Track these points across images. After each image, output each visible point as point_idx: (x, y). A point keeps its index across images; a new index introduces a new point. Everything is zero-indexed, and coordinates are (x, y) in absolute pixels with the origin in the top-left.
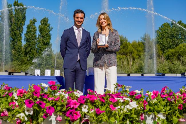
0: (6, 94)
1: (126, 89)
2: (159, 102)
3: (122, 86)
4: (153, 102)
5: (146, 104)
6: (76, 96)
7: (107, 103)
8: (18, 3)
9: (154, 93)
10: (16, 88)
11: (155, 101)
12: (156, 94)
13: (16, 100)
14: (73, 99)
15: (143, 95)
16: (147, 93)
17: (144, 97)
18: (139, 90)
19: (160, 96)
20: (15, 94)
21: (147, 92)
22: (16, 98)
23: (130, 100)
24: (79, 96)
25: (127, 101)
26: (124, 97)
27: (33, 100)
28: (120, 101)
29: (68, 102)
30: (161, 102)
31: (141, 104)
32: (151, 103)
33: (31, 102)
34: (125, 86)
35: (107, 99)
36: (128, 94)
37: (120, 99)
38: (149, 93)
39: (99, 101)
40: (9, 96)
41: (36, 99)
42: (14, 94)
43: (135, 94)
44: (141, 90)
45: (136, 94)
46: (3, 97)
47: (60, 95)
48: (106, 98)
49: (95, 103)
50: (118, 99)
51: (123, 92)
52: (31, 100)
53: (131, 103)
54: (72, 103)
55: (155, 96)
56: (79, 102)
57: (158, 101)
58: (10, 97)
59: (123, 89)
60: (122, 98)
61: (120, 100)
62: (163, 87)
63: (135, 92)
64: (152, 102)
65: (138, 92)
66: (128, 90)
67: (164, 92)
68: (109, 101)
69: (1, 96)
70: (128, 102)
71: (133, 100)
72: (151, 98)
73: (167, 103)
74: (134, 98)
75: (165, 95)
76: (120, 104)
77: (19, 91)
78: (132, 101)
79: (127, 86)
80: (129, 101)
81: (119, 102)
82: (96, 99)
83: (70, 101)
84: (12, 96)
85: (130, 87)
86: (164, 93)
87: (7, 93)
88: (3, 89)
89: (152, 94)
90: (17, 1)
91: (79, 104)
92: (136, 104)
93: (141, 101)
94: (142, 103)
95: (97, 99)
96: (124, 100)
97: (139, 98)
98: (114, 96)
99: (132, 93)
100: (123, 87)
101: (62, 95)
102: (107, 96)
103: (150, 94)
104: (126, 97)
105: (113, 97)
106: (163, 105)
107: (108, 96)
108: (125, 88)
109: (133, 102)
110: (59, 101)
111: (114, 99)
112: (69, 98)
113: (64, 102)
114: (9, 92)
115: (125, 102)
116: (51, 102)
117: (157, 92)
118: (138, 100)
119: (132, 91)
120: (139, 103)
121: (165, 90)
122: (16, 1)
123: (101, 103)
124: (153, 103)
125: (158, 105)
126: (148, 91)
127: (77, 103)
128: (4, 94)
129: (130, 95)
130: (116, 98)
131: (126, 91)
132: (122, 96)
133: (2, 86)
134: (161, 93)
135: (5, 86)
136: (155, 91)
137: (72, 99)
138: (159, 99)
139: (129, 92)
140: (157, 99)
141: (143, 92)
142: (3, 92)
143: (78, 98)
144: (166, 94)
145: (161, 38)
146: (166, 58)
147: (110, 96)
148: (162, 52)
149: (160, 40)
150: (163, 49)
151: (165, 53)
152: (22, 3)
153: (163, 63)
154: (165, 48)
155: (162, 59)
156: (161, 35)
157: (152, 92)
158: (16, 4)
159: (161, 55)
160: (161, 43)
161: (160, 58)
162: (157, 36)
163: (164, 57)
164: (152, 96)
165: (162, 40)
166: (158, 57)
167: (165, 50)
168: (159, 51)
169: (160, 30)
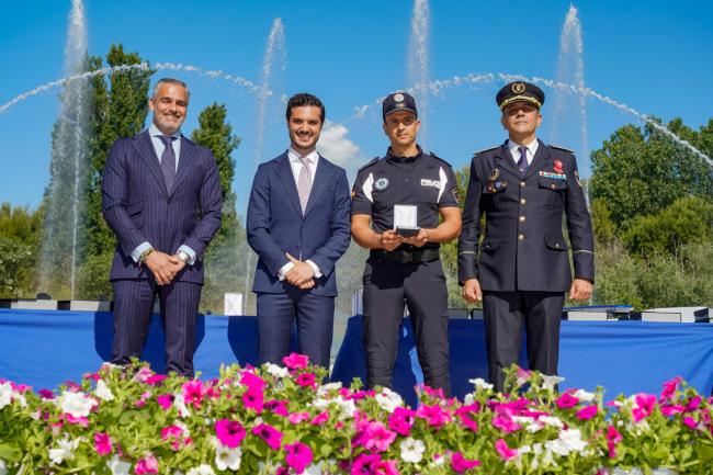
0: (146, 400)
1: (545, 387)
2: (657, 431)
4: (639, 433)
5: (615, 441)
6: (384, 408)
7: (483, 433)
8: (122, 53)
9: (639, 400)
10: (175, 377)
11: (644, 426)
12: (646, 405)
13: (183, 420)
14: (373, 420)
15: (600, 407)
16: (617, 403)
17: (604, 414)
18: (587, 390)
19: (659, 413)
20: (179, 401)
21: (619, 400)
22: (186, 412)
23: (562, 425)
24: (391, 409)
25: (551, 427)
26: (542, 414)
27: (242, 423)
28: (528, 428)
29: (358, 428)
30: (661, 432)
31: (601, 439)
32: (632, 434)
33: (235, 428)
35: (484, 420)
36: (552, 402)
37: (530, 419)
38: (626, 401)
39: (457, 427)
40: (161, 407)
41: (251, 419)
42: (176, 401)
43: (576, 404)
44: (597, 390)
45: (577, 402)
46: (138, 409)
47: (331, 406)
48: (481, 418)
49: (446, 432)
50: (524, 420)
51: (535, 397)
52: (236, 423)
53: (563, 434)
54: (371, 434)
55: (644, 411)
56: (393, 430)
57: (652, 428)
58: (165, 409)
59: (534, 385)
60: (536, 416)
61: (528, 424)
63: (575, 396)
64: (635, 432)
65: (583, 395)
66: (550, 388)
67: (670, 396)
68: (490, 427)
69: (132, 403)
70: (554, 431)
71: (568, 423)
72: (632, 418)
73: (680, 434)
74: (572, 415)
75: (673, 406)
76: (527, 437)
77: (190, 388)
78: (566, 428)
80: (557, 428)
81: (527, 432)
82: (447, 422)
83: (365, 427)
84: (171, 407)
85: (555, 380)
86: (670, 400)
87: (149, 394)
88: (132, 381)
89: (636, 406)
90: (121, 47)
91: (395, 434)
92: (582, 439)
93: (596, 427)
94: (602, 436)
95: (450, 418)
96: (543, 424)
97: (587, 416)
98: (508, 411)
99: (566, 402)
100: (535, 379)
101: (337, 407)
102: (484, 411)
103: (630, 405)
104: (547, 415)
105: (503, 414)
106: (670, 441)
107: (488, 410)
109: (569, 430)
110: (328, 426)
111: (510, 419)
112: (361, 415)
113: (344, 429)
114: (158, 393)
115: (546, 432)
116: (298, 427)
117: (651, 401)
118: (586, 424)
119: (567, 395)
120: (588, 432)
121: (674, 389)
122: (117, 47)
123: (466, 433)
124: (639, 437)
125: (654, 441)
126: (623, 397)
127: (387, 431)
128: (139, 398)
129: (558, 407)
130: (515, 419)
131: (544, 392)
132: (532, 410)
135: (141, 371)
136: (644, 396)
137: (369, 418)
138: (656, 423)
139: (553, 398)
140: (649, 422)
141: (602, 398)
142: (133, 389)
143: (388, 413)
144: (676, 405)
145: (610, 178)
146: (627, 248)
147: (493, 410)
148: (615, 226)
149: (608, 186)
150: (619, 215)
151: (626, 229)
152: (137, 54)
153: (619, 265)
154: (623, 212)
155: (616, 249)
156: (612, 165)
157: (633, 398)
158: (116, 57)
159: (611, 236)
160: (609, 196)
161: (606, 247)
162: (595, 172)
163: (620, 244)
164: (635, 411)
165: (615, 184)
166: (600, 242)
167: (623, 219)
168: (604, 221)
169: (607, 152)
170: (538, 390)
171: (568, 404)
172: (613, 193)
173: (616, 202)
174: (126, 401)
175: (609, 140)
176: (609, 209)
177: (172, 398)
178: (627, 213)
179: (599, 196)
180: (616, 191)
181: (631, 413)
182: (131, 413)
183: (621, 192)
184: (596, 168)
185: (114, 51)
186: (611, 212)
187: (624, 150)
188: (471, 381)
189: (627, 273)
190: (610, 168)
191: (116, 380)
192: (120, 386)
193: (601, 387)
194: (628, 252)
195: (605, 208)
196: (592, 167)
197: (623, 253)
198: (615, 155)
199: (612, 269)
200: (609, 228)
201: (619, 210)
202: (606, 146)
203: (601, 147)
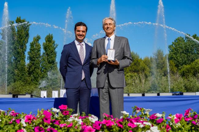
0: (13, 121)
1: (146, 113)
2: (183, 126)
3: (141, 109)
4: (177, 127)
5: (169, 130)
6: (91, 121)
7: (125, 129)
8: (20, 19)
9: (177, 116)
10: (23, 114)
11: (179, 125)
12: (179, 118)
13: (24, 127)
14: (88, 125)
15: (164, 119)
16: (169, 117)
17: (166, 121)
18: (160, 114)
19: (184, 120)
20: (23, 121)
21: (170, 116)
22: (25, 125)
23: (151, 125)
25: (147, 126)
26: (144, 122)
27: (43, 127)
28: (140, 126)
29: (82, 128)
30: (185, 126)
31: (164, 129)
32: (175, 127)
33: (41, 129)
34: (144, 109)
35: (125, 124)
36: (148, 118)
37: (140, 123)
38: (172, 116)
39: (116, 127)
40: (17, 123)
41: (46, 126)
43: (156, 118)
44: (163, 113)
45: (156, 117)
46: (10, 124)
48: (124, 123)
49: (112, 129)
50: (138, 123)
51: (142, 116)
52: (41, 127)
53: (152, 128)
54: (87, 130)
55: (178, 119)
56: (94, 129)
57: (181, 125)
58: (18, 124)
59: (142, 112)
60: (142, 122)
61: (139, 125)
62: (186, 109)
63: (156, 115)
64: (176, 126)
65: (158, 115)
66: (148, 113)
67: (188, 114)
68: (127, 126)
69: (8, 122)
70: (148, 127)
71: (154, 124)
72: (174, 122)
73: (191, 127)
74: (155, 122)
75: (189, 118)
76: (140, 129)
77: (27, 117)
78: (153, 126)
79: (147, 110)
80: (150, 126)
81: (139, 128)
82: (112, 125)
83: (85, 128)
84: (20, 123)
85: (150, 110)
86: (187, 116)
87: (14, 119)
88: (8, 115)
89: (175, 118)
91: (95, 130)
92: (158, 129)
93: (163, 126)
94: (164, 128)
95: (114, 124)
96: (145, 125)
97: (160, 122)
98: (133, 121)
99: (153, 117)
100: (143, 110)
101: (75, 121)
102: (125, 121)
103: (173, 117)
104: (146, 122)
106: (188, 129)
107: (126, 121)
108: (144, 111)
109: (154, 127)
110: (72, 128)
111: (134, 124)
112: (83, 124)
113: (78, 128)
114: (16, 119)
115: (146, 127)
116: (63, 129)
117: (181, 115)
118: (160, 125)
119: (153, 115)
120: (160, 127)
121: (189, 112)
122: (19, 18)
123: (119, 129)
124: (177, 128)
125: (182, 129)
126: (171, 115)
127: (92, 129)
128: (11, 121)
129: (150, 119)
130: (135, 123)
131: (146, 115)
132: (141, 120)
133: (8, 111)
134: (185, 116)
135: (11, 112)
136: (178, 114)
137: (86, 125)
138: (183, 123)
139: (149, 116)
140: (180, 123)
141: (165, 116)
142: (9, 118)
143: (93, 123)
144: (190, 118)
145: (174, 54)
146: (181, 75)
147: (128, 121)
148: (177, 68)
149: (174, 56)
150: (178, 65)
151: (180, 69)
152: (25, 19)
153: (178, 80)
155: (177, 75)
157: (175, 116)
158: (18, 21)
159: (176, 71)
160: (175, 59)
161: (174, 75)
162: (170, 52)
163: (179, 74)
164: (175, 120)
165: (176, 55)
166: (172, 74)
167: (179, 66)
168: (173, 67)
169: (173, 45)
170: (143, 114)
171: (154, 118)
172: (176, 58)
173: (177, 61)
174: (6, 122)
175: (174, 41)
176: (175, 63)
177: (20, 120)
178: (180, 64)
179: (171, 59)
180: (177, 58)
181: (174, 120)
182: (7, 126)
183: (178, 58)
186: (175, 64)
187: (179, 44)
188: (122, 112)
189: (181, 83)
190: (174, 50)
191: (3, 115)
192: (4, 117)
193: (164, 112)
195: (173, 63)
196: (169, 50)
197: (180, 77)
198: (176, 46)
199: (176, 82)
200: (175, 69)
201: (178, 63)
202: (173, 43)
203: (172, 44)
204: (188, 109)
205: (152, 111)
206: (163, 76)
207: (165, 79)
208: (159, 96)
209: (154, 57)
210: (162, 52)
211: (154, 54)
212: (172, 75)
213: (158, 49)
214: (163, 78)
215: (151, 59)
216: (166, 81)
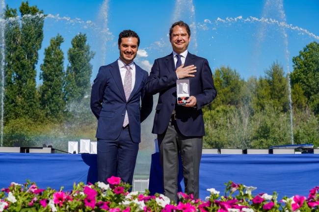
0: (34, 202)
1: (246, 192)
3: (238, 185)
6: (160, 205)
8: (27, 6)
9: (295, 199)
10: (50, 190)
12: (299, 201)
14: (154, 211)
15: (276, 202)
16: (284, 201)
17: (278, 206)
18: (269, 194)
19: (306, 206)
20: (52, 203)
21: (284, 199)
22: (54, 209)
24: (164, 206)
26: (244, 207)
34: (244, 186)
35: (213, 211)
36: (250, 200)
37: (237, 210)
38: (288, 199)
40: (42, 206)
41: (89, 211)
42: (50, 203)
43: (263, 202)
44: (273, 194)
45: (264, 200)
46: (30, 207)
47: (132, 205)
48: (211, 209)
50: (234, 210)
51: (241, 198)
55: (298, 205)
58: (44, 207)
59: (241, 191)
60: (241, 208)
62: (311, 188)
63: (262, 197)
65: (267, 196)
66: (249, 192)
67: (313, 197)
69: (27, 204)
71: (258, 211)
72: (291, 209)
74: (260, 207)
75: (315, 202)
77: (57, 195)
79: (249, 187)
82: (193, 211)
84: (47, 206)
85: (252, 189)
86: (313, 198)
87: (36, 199)
88: (27, 192)
89: (293, 202)
90: (27, 3)
95: (195, 210)
97: (269, 208)
98: (226, 206)
99: (258, 200)
100: (241, 188)
101: (135, 205)
102: (213, 206)
103: (290, 201)
104: (246, 207)
105: (223, 207)
107: (215, 206)
108: (244, 190)
111: (227, 210)
112: (147, 209)
114: (40, 198)
117: (302, 198)
118: (268, 211)
119: (258, 197)
121: (315, 193)
122: (25, 3)
126: (287, 198)
128: (30, 201)
129: (253, 203)
130: (229, 210)
131: (246, 195)
132: (240, 205)
133: (25, 185)
134: (309, 199)
135: (31, 187)
136: (297, 196)
137: (152, 211)
138: (305, 210)
139: (251, 198)
140: (301, 211)
141: (277, 197)
142: (27, 197)
143: (162, 208)
144: (317, 201)
145: (303, 72)
146: (314, 111)
147: (218, 206)
148: (307, 99)
149: (303, 76)
150: (309, 92)
151: (313, 101)
152: (36, 6)
153: (308, 121)
154: (312, 91)
155: (307, 111)
156: (305, 65)
157: (292, 198)
158: (25, 9)
159: (304, 104)
160: (303, 82)
161: (302, 111)
162: (295, 69)
163: (310, 109)
164: (293, 205)
165: (306, 75)
166: (298, 108)
167: (311, 95)
168: (300, 96)
169: (302, 57)
170: (243, 194)
171: (259, 202)
172: (305, 81)
173: (307, 85)
174: (24, 203)
175: (303, 50)
176: (303, 89)
177: (48, 202)
178: (313, 91)
179: (298, 82)
180: (307, 79)
181: (291, 206)
182: (26, 209)
183: (310, 80)
184: (296, 66)
185: (23, 5)
186: (304, 91)
187: (312, 56)
188: (208, 190)
189: (313, 125)
190: (303, 66)
191: (18, 192)
192: (20, 195)
193: (275, 192)
194: (313, 113)
195: (301, 89)
196: (293, 66)
197: (311, 114)
198: (306, 59)
199: (305, 123)
200: (304, 100)
201: (309, 90)
202: (301, 54)
203: (298, 55)
204: (315, 188)
205: (257, 190)
206: (282, 111)
207: (285, 118)
208: (271, 155)
209: (266, 77)
210: (282, 68)
211: (267, 73)
212: (297, 110)
213: (274, 63)
214: (282, 115)
215: (261, 81)
216: (287, 120)
